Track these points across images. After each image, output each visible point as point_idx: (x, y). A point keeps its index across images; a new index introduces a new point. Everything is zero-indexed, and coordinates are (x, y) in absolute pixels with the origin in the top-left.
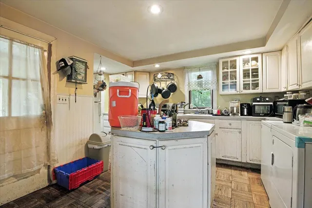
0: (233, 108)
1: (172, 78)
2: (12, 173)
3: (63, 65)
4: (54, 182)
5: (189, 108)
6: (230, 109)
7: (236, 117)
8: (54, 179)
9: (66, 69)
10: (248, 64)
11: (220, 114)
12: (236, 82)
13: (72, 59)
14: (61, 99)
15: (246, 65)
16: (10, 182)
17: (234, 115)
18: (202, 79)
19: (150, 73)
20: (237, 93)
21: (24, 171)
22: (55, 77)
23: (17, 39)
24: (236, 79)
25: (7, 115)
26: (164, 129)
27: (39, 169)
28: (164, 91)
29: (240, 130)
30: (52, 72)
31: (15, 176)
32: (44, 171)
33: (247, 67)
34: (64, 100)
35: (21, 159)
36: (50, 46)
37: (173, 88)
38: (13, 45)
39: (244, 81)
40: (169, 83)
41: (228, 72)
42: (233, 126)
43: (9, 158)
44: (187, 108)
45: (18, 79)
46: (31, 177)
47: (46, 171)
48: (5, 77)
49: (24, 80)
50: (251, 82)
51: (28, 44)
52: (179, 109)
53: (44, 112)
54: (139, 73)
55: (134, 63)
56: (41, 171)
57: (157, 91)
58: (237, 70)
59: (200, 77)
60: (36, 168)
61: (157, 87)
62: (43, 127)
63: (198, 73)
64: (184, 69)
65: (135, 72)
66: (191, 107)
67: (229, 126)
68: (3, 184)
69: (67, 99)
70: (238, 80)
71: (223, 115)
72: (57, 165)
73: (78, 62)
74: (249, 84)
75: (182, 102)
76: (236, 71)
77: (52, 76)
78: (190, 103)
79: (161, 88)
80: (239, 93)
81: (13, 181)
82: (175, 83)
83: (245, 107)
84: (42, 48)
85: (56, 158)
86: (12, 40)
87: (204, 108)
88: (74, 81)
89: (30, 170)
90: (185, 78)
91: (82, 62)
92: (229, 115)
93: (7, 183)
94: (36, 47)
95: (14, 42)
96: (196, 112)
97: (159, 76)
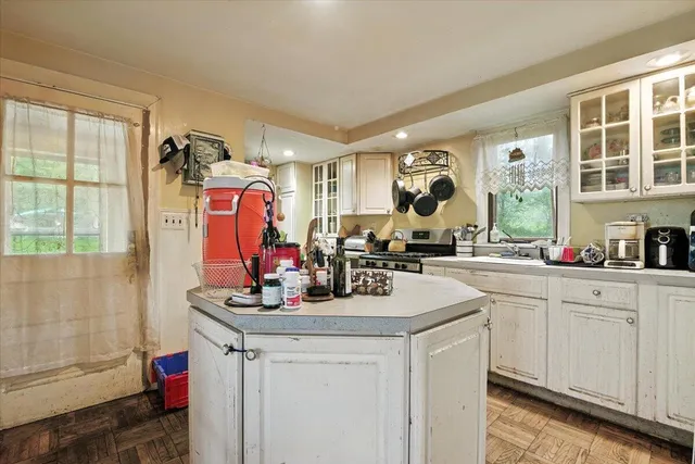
0: (615, 242)
1: (441, 162)
2: (73, 360)
3: (169, 150)
4: (155, 386)
5: (489, 241)
6: (607, 244)
7: (625, 271)
8: (153, 382)
9: (174, 158)
10: (674, 100)
11: (571, 259)
12: (627, 160)
13: (188, 137)
14: (170, 221)
15: (669, 104)
16: (69, 375)
17: (620, 263)
18: (522, 162)
19: (392, 154)
20: (630, 195)
21: (93, 359)
22: (157, 176)
23: (81, 108)
24: (627, 153)
25: (63, 252)
26: (274, 303)
27: (126, 357)
28: (420, 196)
29: (633, 315)
30: (150, 168)
31: (80, 365)
32: (135, 362)
33: (669, 109)
34: (177, 221)
35: (88, 334)
36: (146, 114)
37: (443, 189)
38: (76, 121)
39: (657, 158)
40: (433, 176)
41: (598, 134)
42: (605, 299)
43: (67, 330)
44: (481, 240)
45: (84, 183)
46: (109, 371)
47: (139, 362)
48: (60, 181)
49: (95, 184)
50: (683, 160)
51: (101, 115)
52: (458, 243)
53: (133, 246)
54: (366, 157)
55: (349, 135)
56: (128, 362)
57: (404, 198)
58: (633, 121)
59: (517, 155)
60: (116, 354)
61: (404, 188)
62: (132, 276)
63: (512, 146)
64: (473, 138)
65: (358, 154)
66: (492, 240)
67: (594, 299)
68: (59, 377)
69: (184, 221)
70: (633, 156)
71: (581, 263)
72: (161, 354)
73: (201, 143)
74: (678, 165)
75: (468, 225)
76: (626, 129)
77: (151, 174)
78: (490, 228)
79: (412, 190)
80: (637, 194)
81: (77, 374)
82: (452, 177)
83: (664, 239)
84: (128, 121)
85: (155, 339)
86: (72, 111)
87: (530, 242)
88: (193, 182)
89: (105, 358)
90: (476, 161)
91: (213, 142)
92: (600, 265)
93: (64, 376)
94: (116, 119)
95: (77, 115)
96: (506, 254)
97: (409, 160)
